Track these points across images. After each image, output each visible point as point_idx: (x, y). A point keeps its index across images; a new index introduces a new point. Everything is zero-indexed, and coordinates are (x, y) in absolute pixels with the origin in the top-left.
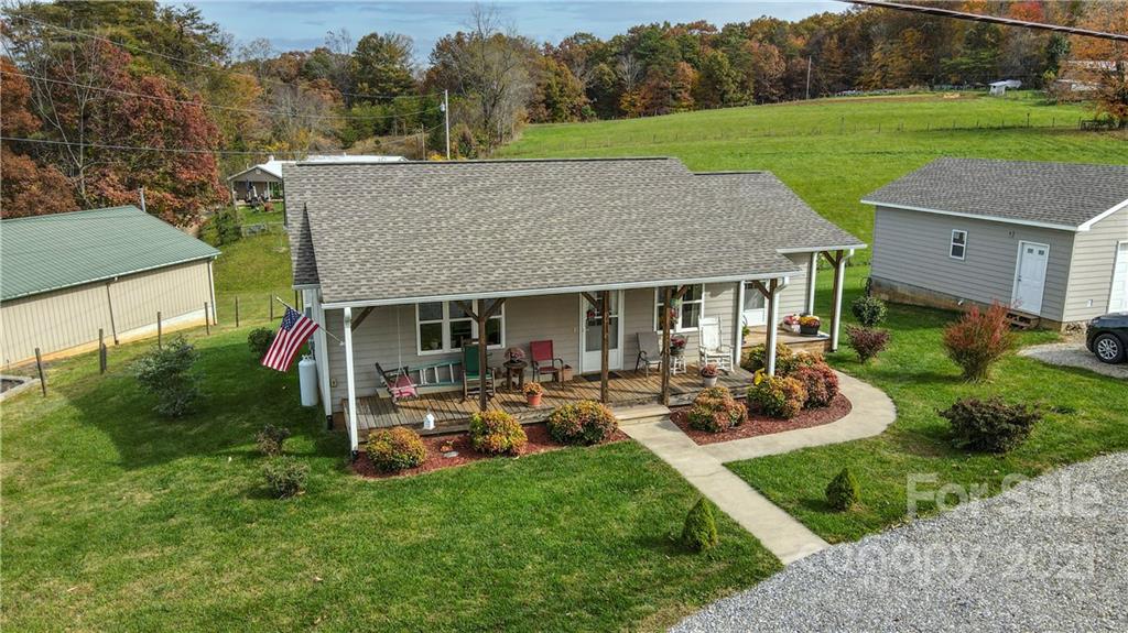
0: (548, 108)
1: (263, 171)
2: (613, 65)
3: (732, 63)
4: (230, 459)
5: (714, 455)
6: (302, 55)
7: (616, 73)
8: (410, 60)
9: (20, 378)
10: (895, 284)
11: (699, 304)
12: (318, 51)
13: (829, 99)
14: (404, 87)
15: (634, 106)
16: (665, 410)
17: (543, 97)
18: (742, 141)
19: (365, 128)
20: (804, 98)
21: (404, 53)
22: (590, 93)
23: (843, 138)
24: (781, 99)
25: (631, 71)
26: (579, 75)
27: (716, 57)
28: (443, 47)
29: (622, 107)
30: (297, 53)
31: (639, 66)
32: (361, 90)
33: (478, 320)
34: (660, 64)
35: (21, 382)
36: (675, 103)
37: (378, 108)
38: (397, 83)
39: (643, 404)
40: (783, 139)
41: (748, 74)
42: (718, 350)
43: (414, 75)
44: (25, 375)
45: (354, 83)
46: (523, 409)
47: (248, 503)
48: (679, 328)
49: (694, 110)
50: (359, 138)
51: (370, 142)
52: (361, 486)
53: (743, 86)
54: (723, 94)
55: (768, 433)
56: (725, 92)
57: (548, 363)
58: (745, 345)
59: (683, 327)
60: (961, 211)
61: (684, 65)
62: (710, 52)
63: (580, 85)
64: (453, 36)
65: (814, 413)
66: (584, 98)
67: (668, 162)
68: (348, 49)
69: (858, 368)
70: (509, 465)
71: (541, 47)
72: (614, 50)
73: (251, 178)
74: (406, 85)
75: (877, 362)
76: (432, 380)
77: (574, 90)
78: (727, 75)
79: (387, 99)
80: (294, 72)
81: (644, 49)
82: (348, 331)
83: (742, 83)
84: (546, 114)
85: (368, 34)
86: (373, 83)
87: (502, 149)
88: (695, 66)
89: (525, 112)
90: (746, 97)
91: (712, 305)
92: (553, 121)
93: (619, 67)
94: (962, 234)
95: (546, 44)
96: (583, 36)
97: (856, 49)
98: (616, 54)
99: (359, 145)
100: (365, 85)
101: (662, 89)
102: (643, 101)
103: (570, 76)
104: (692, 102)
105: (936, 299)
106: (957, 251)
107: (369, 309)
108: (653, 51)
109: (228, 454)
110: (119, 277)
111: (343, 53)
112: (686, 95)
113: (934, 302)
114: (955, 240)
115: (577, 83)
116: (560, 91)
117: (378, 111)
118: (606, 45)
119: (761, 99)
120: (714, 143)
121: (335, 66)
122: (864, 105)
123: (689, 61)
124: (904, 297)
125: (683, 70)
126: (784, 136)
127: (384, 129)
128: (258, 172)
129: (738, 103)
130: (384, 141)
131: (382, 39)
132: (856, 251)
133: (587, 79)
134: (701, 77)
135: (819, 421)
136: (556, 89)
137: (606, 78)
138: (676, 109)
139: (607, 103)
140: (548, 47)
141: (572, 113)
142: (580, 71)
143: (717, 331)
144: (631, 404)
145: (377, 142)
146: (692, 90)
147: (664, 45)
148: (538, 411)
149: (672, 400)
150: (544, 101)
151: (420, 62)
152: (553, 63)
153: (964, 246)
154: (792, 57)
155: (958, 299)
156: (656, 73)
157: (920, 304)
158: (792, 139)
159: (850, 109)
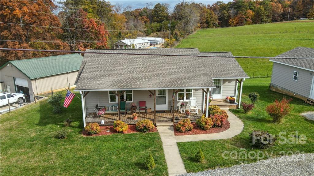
0: (206, 24)
1: (122, 42)
2: (228, 11)
3: (265, 9)
4: (59, 126)
5: (176, 139)
6: (140, 9)
7: (228, 13)
8: (169, 10)
9: (43, 97)
10: (278, 87)
11: (191, 93)
12: (144, 8)
13: (295, 21)
14: (166, 18)
15: (233, 23)
16: (172, 124)
17: (205, 21)
18: (261, 35)
19: (154, 30)
20: (287, 20)
21: (167, 9)
22: (219, 19)
23: (295, 34)
24: (281, 20)
25: (233, 13)
26: (216, 14)
27: (260, 8)
28: (178, 7)
29: (229, 23)
30: (139, 9)
31: (235, 11)
32: (154, 19)
33: (118, 95)
34: (242, 10)
35: (42, 98)
36: (245, 22)
37: (158, 24)
38: (164, 17)
39: (167, 121)
40: (274, 34)
41: (270, 13)
42: (195, 107)
43: (170, 14)
44: (44, 96)
45: (153, 17)
46: (131, 120)
47: (53, 139)
48: (185, 99)
49: (252, 24)
50: (152, 32)
51: (155, 34)
52: (81, 138)
53: (268, 17)
54: (261, 19)
55: (197, 134)
56: (262, 19)
57: (144, 107)
58: (210, 105)
59: (186, 99)
60: (296, 66)
61: (249, 10)
62: (259, 6)
63: (217, 17)
64: (180, 4)
65: (215, 129)
66: (218, 21)
67: (194, 50)
68: (152, 7)
69: (242, 115)
70: (120, 136)
71: (207, 6)
72: (228, 6)
73: (119, 44)
74: (167, 18)
75: (250, 113)
76: (112, 110)
77: (215, 18)
78: (263, 13)
79: (161, 21)
80: (137, 14)
81: (238, 6)
82: (82, 97)
83: (268, 16)
84: (206, 25)
85: (157, 4)
86: (158, 17)
87: (189, 36)
88: (253, 11)
89: (199, 25)
90: (269, 20)
91: (195, 93)
92: (208, 27)
93: (229, 11)
94: (297, 73)
95: (208, 5)
96: (220, 2)
97: (308, 4)
98: (229, 7)
99: (152, 34)
100: (156, 18)
101: (242, 18)
102: (236, 21)
103: (214, 14)
104: (251, 21)
105: (288, 92)
106: (295, 78)
107: (88, 92)
108: (240, 6)
109: (59, 125)
110: (70, 72)
111: (150, 9)
112: (249, 20)
113: (288, 94)
114: (295, 75)
115: (216, 16)
116: (211, 19)
117: (158, 25)
118: (226, 5)
119: (275, 20)
120: (252, 35)
121: (148, 12)
122: (306, 23)
123: (251, 9)
124: (280, 91)
125: (249, 12)
126: (275, 33)
127: (159, 30)
128: (121, 42)
129: (265, 22)
130: (158, 33)
131: (161, 5)
132: (246, 79)
133: (219, 15)
134: (255, 14)
135: (216, 132)
136: (209, 18)
137: (225, 15)
138: (246, 24)
139: (224, 22)
140: (209, 6)
141: (214, 25)
142: (217, 13)
143: (195, 101)
144: (163, 121)
145: (157, 33)
146: (252, 18)
147: (244, 4)
148: (135, 121)
149: (175, 121)
150: (205, 22)
151: (171, 11)
152: (209, 11)
153: (297, 76)
154: (286, 7)
155: (294, 93)
156: (240, 13)
157: (284, 94)
158: (278, 34)
159: (300, 25)
